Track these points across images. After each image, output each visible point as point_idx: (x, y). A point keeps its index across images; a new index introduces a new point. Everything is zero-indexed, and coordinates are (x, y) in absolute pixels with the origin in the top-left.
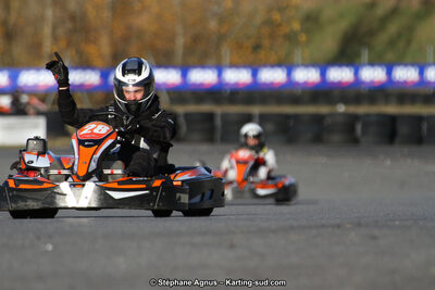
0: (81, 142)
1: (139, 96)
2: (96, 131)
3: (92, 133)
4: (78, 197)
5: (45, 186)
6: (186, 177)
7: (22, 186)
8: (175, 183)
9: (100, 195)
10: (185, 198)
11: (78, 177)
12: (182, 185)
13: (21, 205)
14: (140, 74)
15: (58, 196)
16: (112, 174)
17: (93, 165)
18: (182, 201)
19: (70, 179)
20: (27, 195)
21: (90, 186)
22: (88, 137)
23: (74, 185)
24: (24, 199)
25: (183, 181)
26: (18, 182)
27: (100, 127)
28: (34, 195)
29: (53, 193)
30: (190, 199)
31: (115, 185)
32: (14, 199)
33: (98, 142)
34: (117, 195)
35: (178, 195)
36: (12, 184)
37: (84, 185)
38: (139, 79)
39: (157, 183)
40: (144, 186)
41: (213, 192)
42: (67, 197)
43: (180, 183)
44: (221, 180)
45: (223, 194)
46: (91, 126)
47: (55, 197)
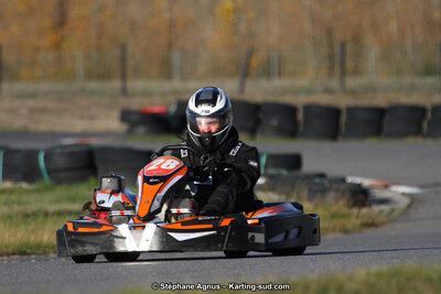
0: (146, 179)
1: (214, 128)
2: (163, 167)
3: (159, 169)
4: (138, 240)
5: (104, 228)
6: (265, 214)
7: (80, 230)
8: (249, 222)
9: (162, 237)
10: (260, 238)
11: (139, 218)
12: (259, 224)
13: (80, 250)
14: (214, 104)
15: (116, 240)
16: (179, 214)
17: (157, 204)
18: (256, 241)
19: (131, 221)
20: (85, 239)
21: (151, 228)
23: (135, 228)
24: (82, 244)
25: (260, 219)
26: (76, 225)
27: (169, 162)
28: (92, 239)
29: (111, 237)
30: (267, 238)
31: (179, 226)
32: (73, 244)
33: (164, 179)
34: (180, 237)
35: (250, 235)
36: (70, 228)
37: (144, 227)
38: (213, 110)
39: (226, 222)
40: (211, 226)
41: (301, 229)
42: (127, 241)
43: (257, 221)
44: (314, 215)
45: (315, 232)
46: (160, 160)
47: (113, 241)
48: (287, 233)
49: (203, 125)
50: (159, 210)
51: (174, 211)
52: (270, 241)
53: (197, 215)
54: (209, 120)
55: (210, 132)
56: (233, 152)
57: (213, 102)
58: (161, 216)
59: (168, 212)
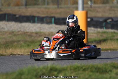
0: (54, 39)
1: (73, 25)
2: (58, 36)
3: (57, 36)
4: (50, 55)
5: (42, 52)
6: (85, 48)
7: (36, 52)
8: (80, 51)
9: (57, 55)
10: (83, 55)
11: (51, 49)
12: (83, 51)
13: (36, 58)
14: (73, 19)
15: (45, 55)
16: (61, 48)
17: (56, 46)
18: (82, 56)
19: (49, 50)
20: (37, 55)
21: (54, 52)
22: (56, 38)
23: (50, 52)
24: (36, 56)
25: (84, 50)
27: (60, 34)
28: (39, 55)
31: (61, 52)
32: (34, 56)
33: (58, 39)
34: (61, 55)
35: (80, 54)
36: (33, 52)
37: (52, 52)
39: (74, 51)
40: (70, 52)
41: (95, 52)
42: (47, 55)
43: (83, 50)
44: (100, 48)
45: (99, 53)
46: (58, 34)
47: (44, 56)
48: (91, 53)
49: (70, 24)
50: (56, 48)
51: (60, 48)
52: (86, 55)
53: (66, 49)
54: (72, 23)
55: (72, 26)
57: (73, 18)
58: (57, 49)
59: (59, 48)
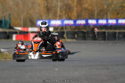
1: (46, 30)
3: (37, 40)
5: (26, 53)
6: (60, 51)
7: (20, 54)
8: (58, 53)
11: (34, 51)
13: (20, 58)
14: (46, 25)
19: (32, 52)
21: (38, 54)
23: (34, 53)
24: (21, 57)
27: (39, 38)
28: (23, 56)
31: (44, 53)
32: (18, 57)
33: (39, 42)
34: (44, 56)
35: (59, 56)
36: (17, 53)
37: (36, 53)
38: (46, 26)
39: (54, 53)
42: (32, 56)
46: (37, 38)
47: (28, 56)
48: (64, 56)
54: (45, 28)
56: (50, 36)
